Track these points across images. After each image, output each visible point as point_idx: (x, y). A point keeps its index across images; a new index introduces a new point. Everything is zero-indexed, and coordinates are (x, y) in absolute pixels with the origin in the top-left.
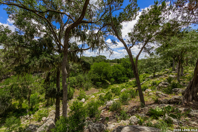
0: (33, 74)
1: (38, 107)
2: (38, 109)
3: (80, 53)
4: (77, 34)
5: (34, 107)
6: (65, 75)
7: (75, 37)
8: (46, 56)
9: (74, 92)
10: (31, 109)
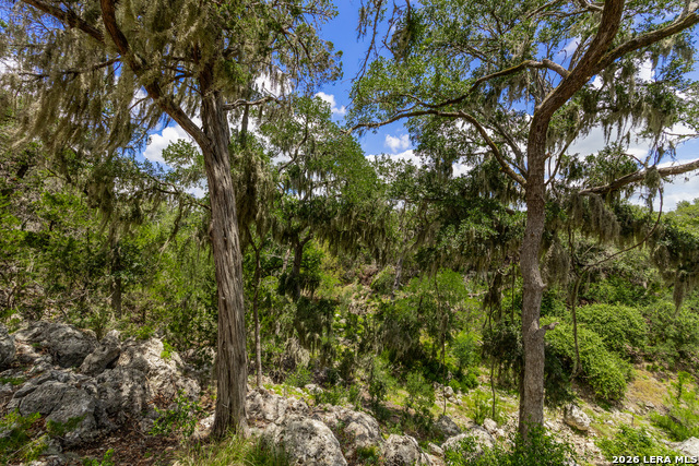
0: (468, 272)
1: (476, 380)
2: (475, 385)
3: (641, 190)
4: (615, 110)
5: (465, 372)
6: (533, 291)
7: (605, 123)
8: (478, 222)
9: (630, 379)
10: (459, 375)
